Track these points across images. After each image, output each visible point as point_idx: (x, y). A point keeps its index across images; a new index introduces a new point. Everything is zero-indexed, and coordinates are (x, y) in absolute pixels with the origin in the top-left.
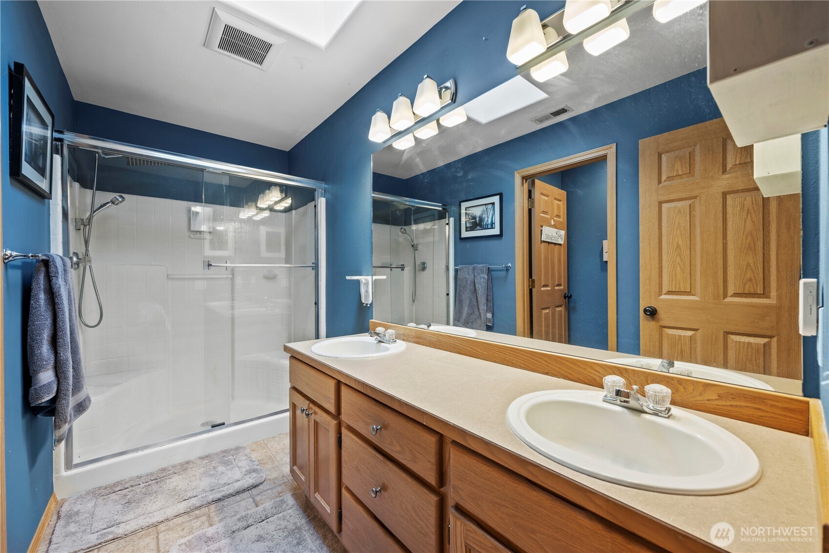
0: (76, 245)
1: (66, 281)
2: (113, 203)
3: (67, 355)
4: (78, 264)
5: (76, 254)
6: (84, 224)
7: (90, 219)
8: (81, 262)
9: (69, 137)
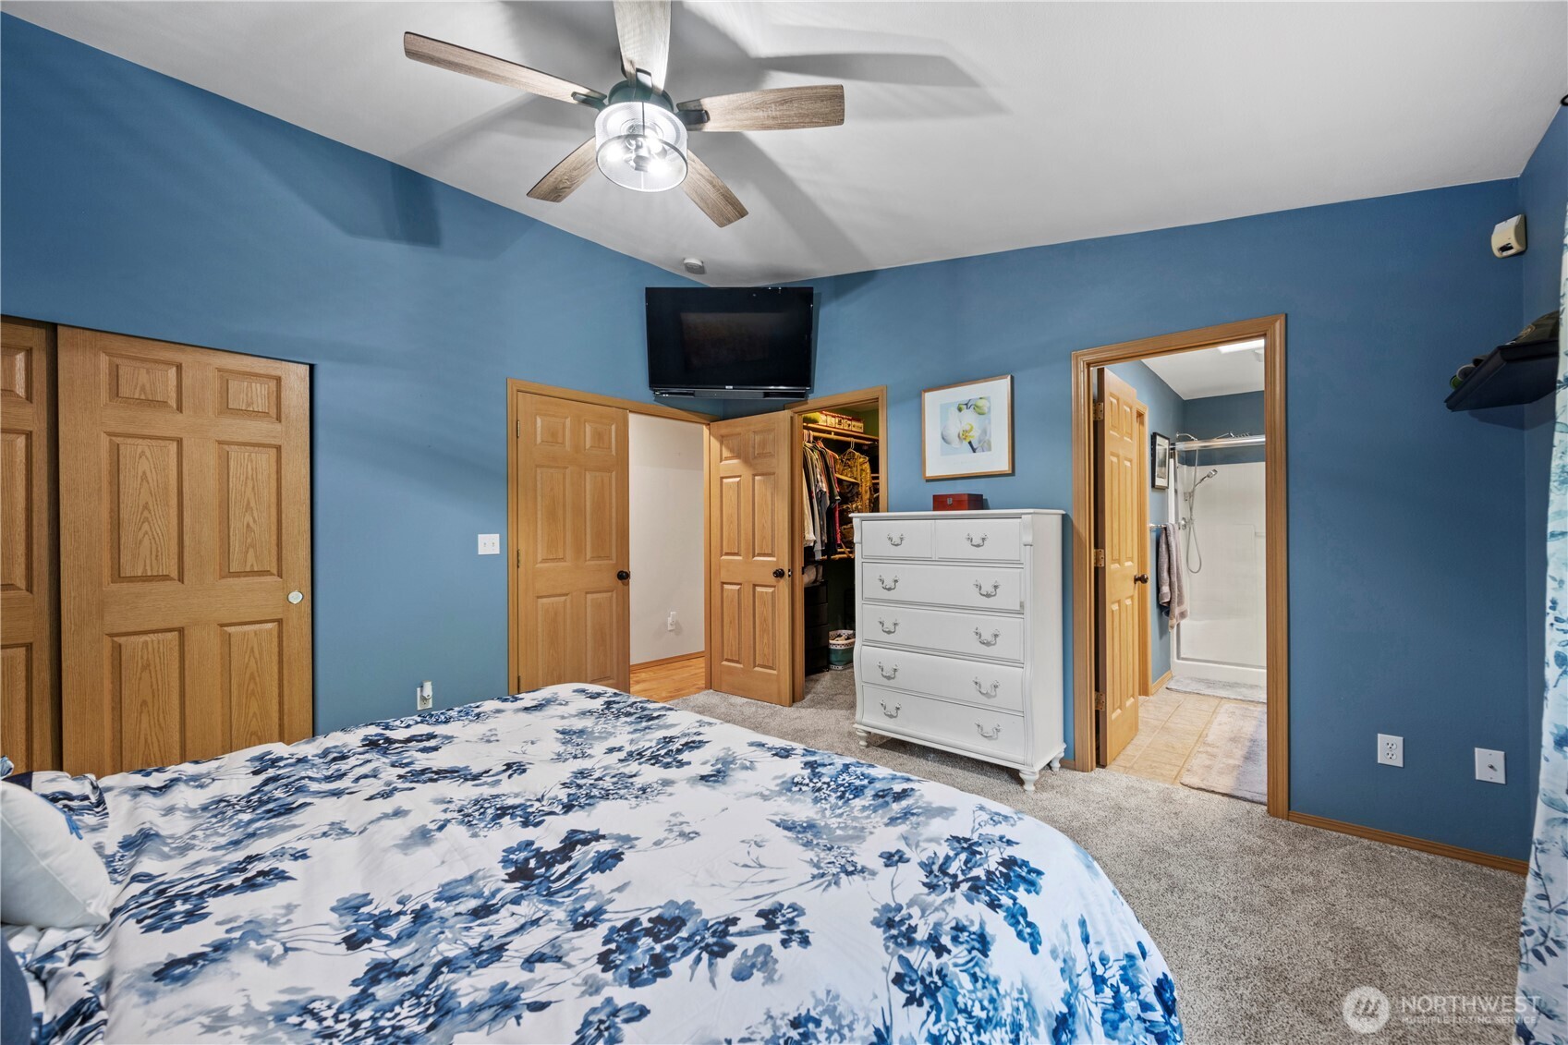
0: (1184, 512)
1: (1174, 538)
2: (1208, 476)
3: (1175, 579)
4: (1185, 526)
5: (1184, 519)
6: (1189, 496)
7: (1193, 492)
8: (1187, 524)
9: (1180, 446)
